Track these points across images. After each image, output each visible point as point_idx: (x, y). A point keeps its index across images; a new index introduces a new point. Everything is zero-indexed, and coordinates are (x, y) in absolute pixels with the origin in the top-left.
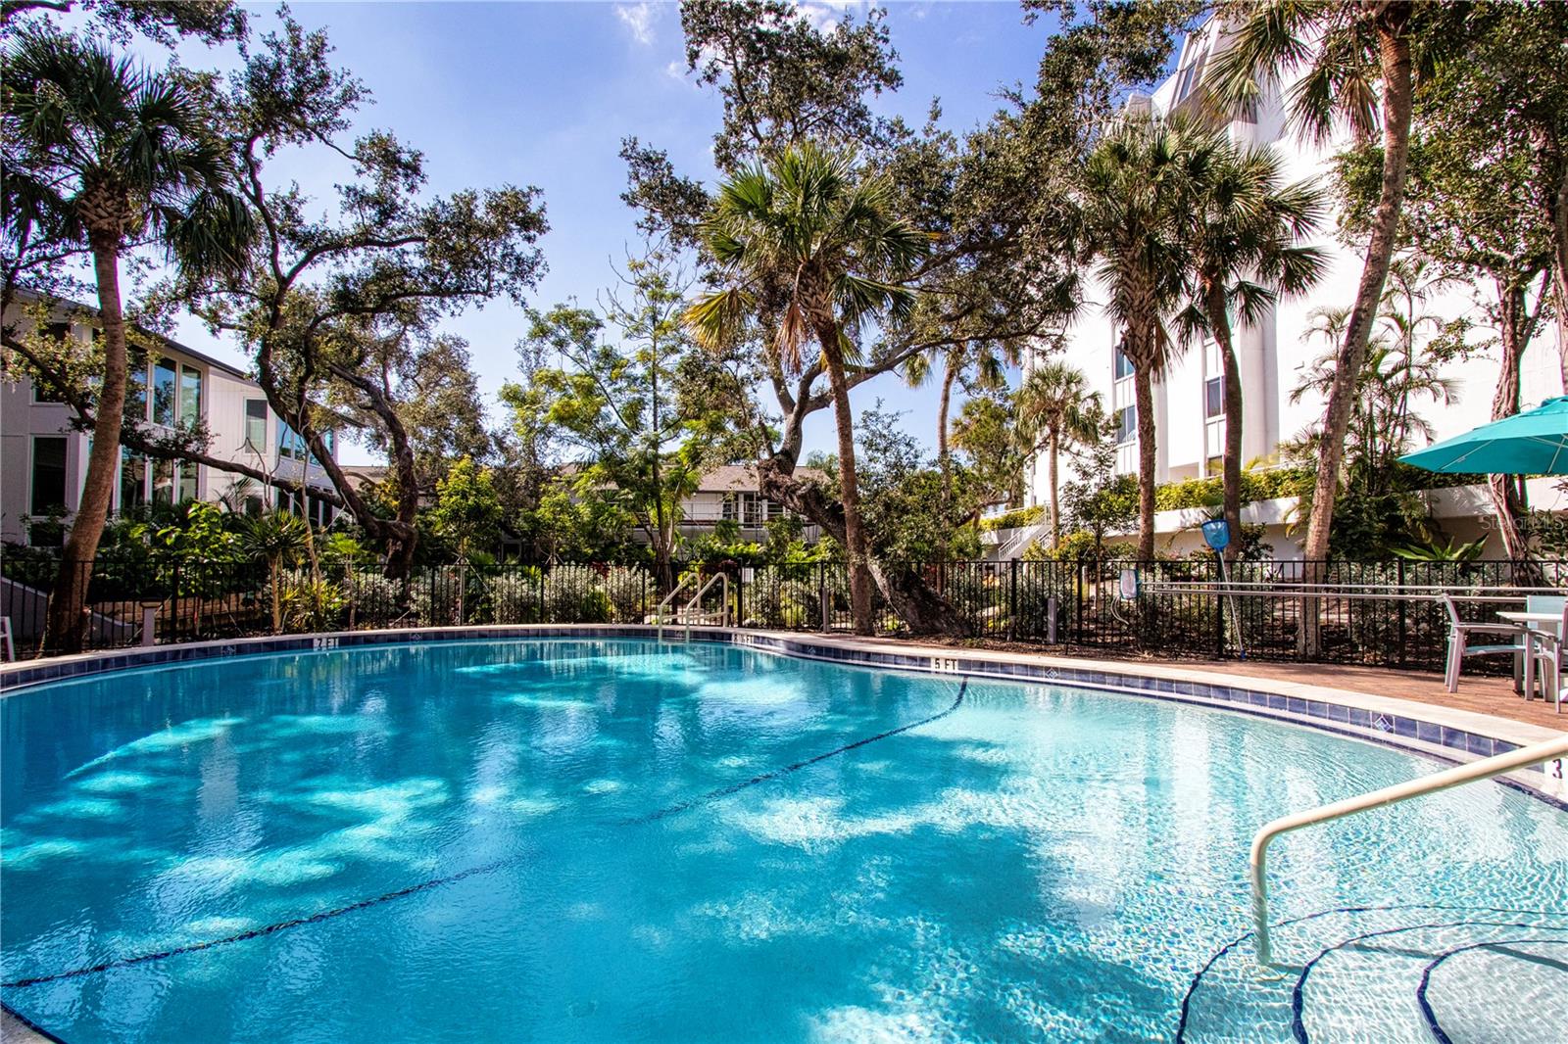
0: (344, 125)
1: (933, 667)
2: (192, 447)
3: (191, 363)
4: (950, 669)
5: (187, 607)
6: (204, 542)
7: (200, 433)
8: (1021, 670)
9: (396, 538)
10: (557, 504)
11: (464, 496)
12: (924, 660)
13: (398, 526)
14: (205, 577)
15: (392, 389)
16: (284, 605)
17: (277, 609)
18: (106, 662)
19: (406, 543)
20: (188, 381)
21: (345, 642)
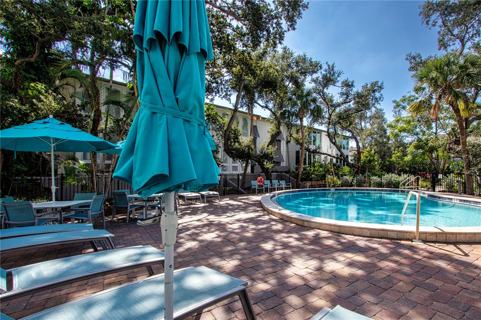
0: (338, 81)
1: (453, 201)
2: (318, 151)
3: (319, 132)
4: (457, 202)
5: (314, 183)
6: (317, 171)
7: (319, 148)
8: (473, 203)
9: (356, 168)
10: (397, 156)
11: (367, 157)
12: (451, 199)
13: (356, 165)
14: (318, 177)
15: (363, 127)
16: (328, 182)
17: (327, 183)
18: (303, 190)
19: (358, 169)
20: (318, 135)
21: (336, 190)
